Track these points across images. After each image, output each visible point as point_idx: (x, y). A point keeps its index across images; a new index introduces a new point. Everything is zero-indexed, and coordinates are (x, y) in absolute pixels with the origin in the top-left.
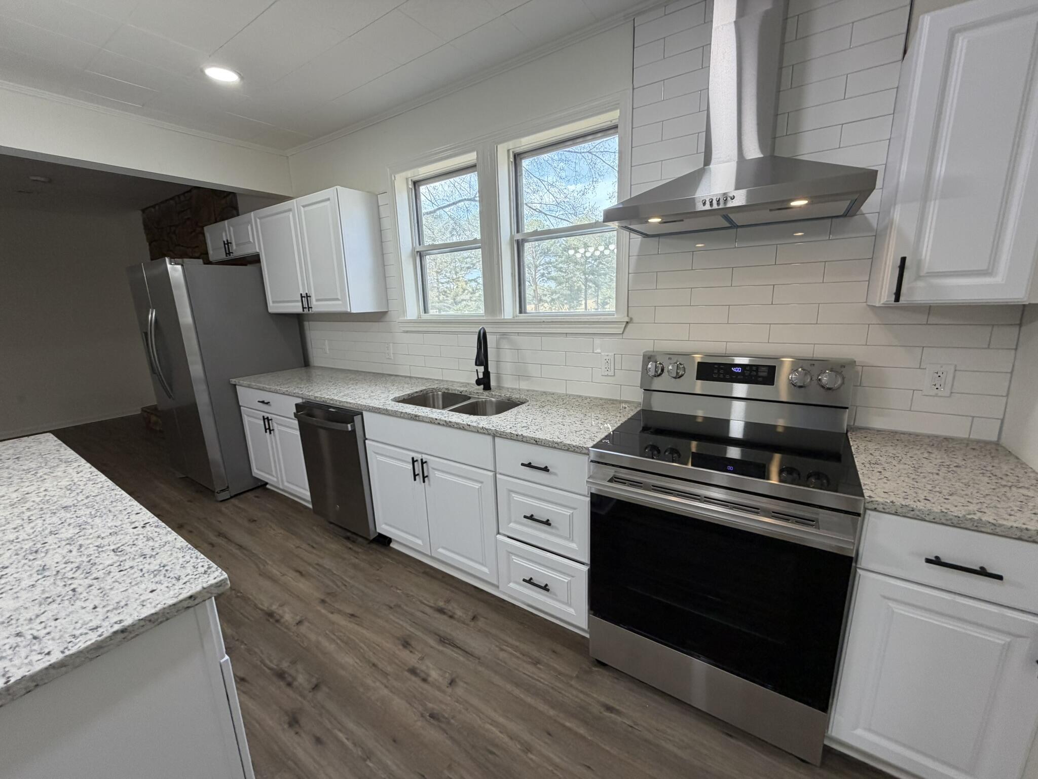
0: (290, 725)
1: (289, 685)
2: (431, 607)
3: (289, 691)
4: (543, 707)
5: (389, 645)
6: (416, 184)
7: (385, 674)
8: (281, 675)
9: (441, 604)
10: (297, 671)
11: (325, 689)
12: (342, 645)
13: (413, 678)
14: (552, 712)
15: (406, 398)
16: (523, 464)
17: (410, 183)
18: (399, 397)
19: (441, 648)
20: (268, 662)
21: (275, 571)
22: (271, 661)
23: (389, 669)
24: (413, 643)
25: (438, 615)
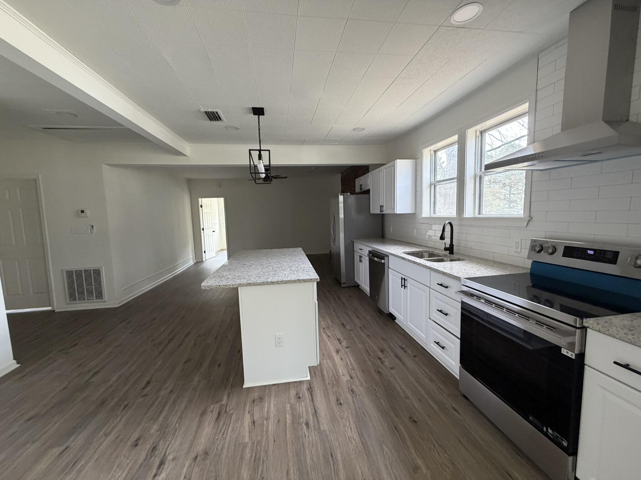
0: (336, 352)
1: (340, 343)
2: (399, 345)
3: (339, 345)
4: (423, 392)
5: (376, 349)
6: (435, 152)
7: (370, 355)
8: (339, 340)
9: (404, 346)
10: (344, 341)
11: (349, 349)
12: (360, 341)
13: (379, 361)
14: (426, 396)
15: (410, 253)
16: (438, 284)
17: (432, 152)
18: (406, 252)
19: (395, 359)
20: (337, 335)
21: (350, 313)
22: (338, 336)
23: (372, 354)
24: (385, 352)
25: (400, 349)
